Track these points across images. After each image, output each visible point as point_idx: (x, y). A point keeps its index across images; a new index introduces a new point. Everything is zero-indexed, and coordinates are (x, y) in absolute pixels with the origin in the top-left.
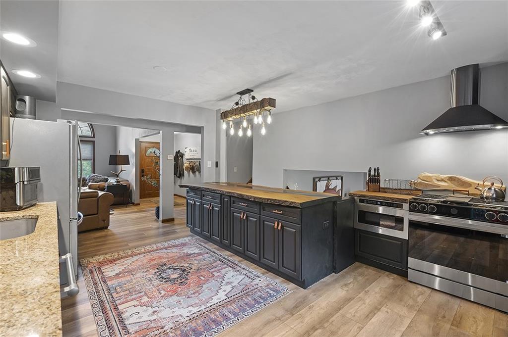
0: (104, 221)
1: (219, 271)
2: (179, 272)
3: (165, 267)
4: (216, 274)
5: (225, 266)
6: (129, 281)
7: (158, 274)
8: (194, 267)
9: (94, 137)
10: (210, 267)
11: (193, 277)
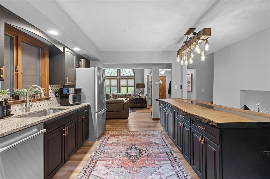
0: (126, 114)
1: (160, 161)
2: (138, 152)
3: (134, 147)
4: (157, 162)
5: (168, 159)
6: (113, 149)
7: (127, 149)
8: (148, 152)
9: (135, 76)
10: (157, 156)
11: (142, 159)
